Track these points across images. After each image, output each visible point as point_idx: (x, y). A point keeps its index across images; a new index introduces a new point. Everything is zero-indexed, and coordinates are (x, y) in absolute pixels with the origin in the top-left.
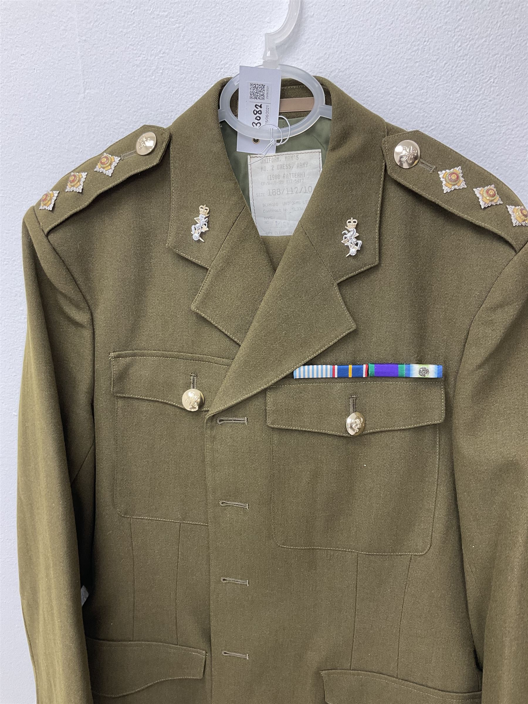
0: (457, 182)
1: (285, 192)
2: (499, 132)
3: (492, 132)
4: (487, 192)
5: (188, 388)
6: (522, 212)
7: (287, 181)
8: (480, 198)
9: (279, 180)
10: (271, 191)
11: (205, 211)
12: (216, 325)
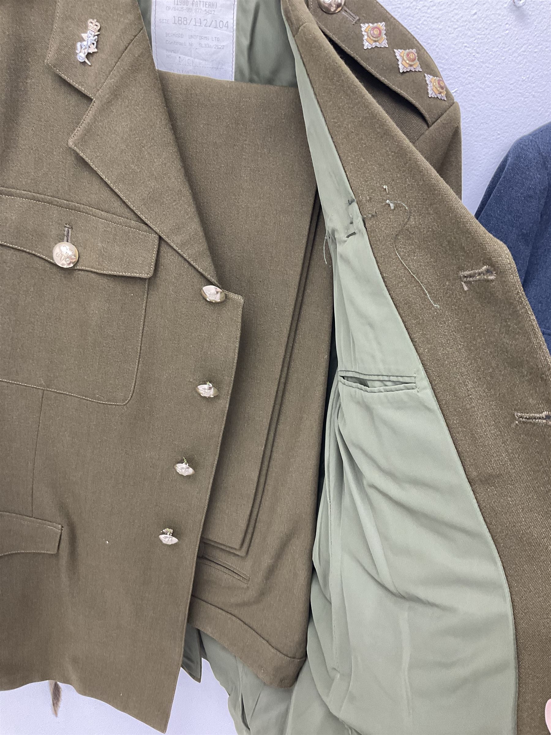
0: (379, 38)
1: (193, 23)
2: (415, 7)
3: (408, 6)
4: (408, 55)
5: (62, 240)
6: (439, 83)
7: (196, 9)
8: (400, 60)
9: (187, 7)
10: (177, 19)
11: (95, 27)
12: (96, 169)
